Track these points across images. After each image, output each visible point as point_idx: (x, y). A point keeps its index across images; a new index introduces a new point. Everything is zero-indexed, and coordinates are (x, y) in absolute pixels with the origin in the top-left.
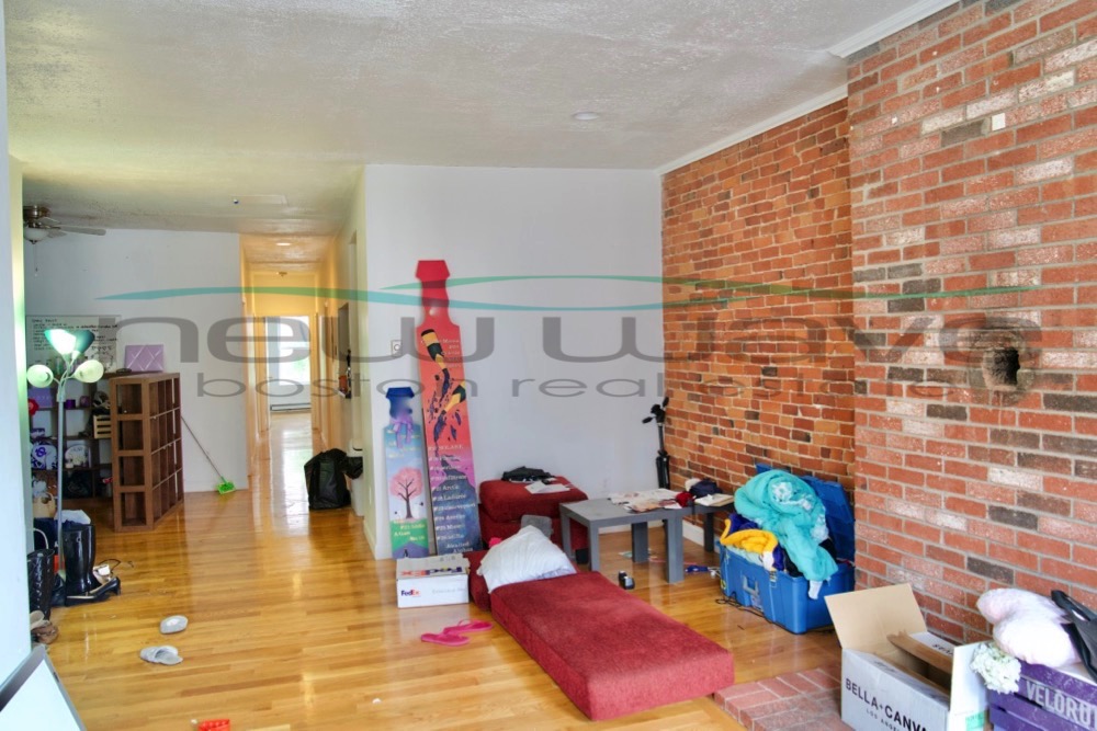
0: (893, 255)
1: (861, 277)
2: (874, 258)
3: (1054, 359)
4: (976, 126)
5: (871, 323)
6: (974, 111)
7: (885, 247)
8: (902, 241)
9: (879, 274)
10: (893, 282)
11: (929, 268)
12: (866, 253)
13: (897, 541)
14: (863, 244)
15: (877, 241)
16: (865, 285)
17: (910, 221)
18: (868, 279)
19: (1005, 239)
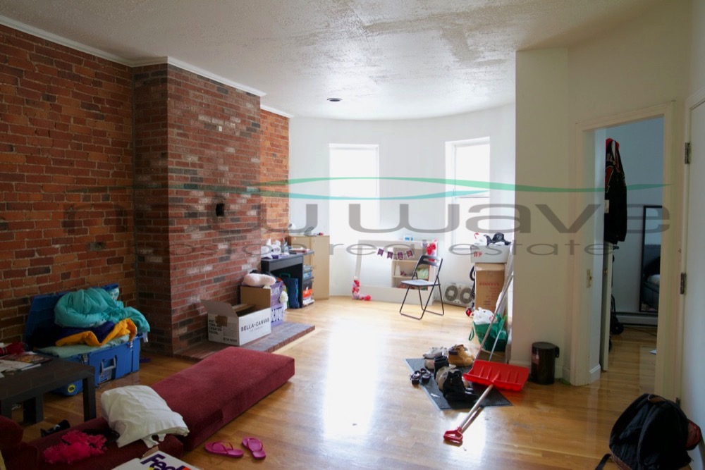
0: (187, 164)
1: (173, 171)
2: (178, 163)
3: (233, 207)
4: (215, 127)
5: (177, 193)
6: (215, 121)
7: (183, 160)
8: (190, 159)
9: (180, 172)
10: (186, 176)
11: (201, 173)
12: (175, 160)
13: (189, 286)
14: (174, 156)
15: (180, 156)
16: (174, 175)
17: (193, 152)
18: (175, 172)
19: (222, 168)
